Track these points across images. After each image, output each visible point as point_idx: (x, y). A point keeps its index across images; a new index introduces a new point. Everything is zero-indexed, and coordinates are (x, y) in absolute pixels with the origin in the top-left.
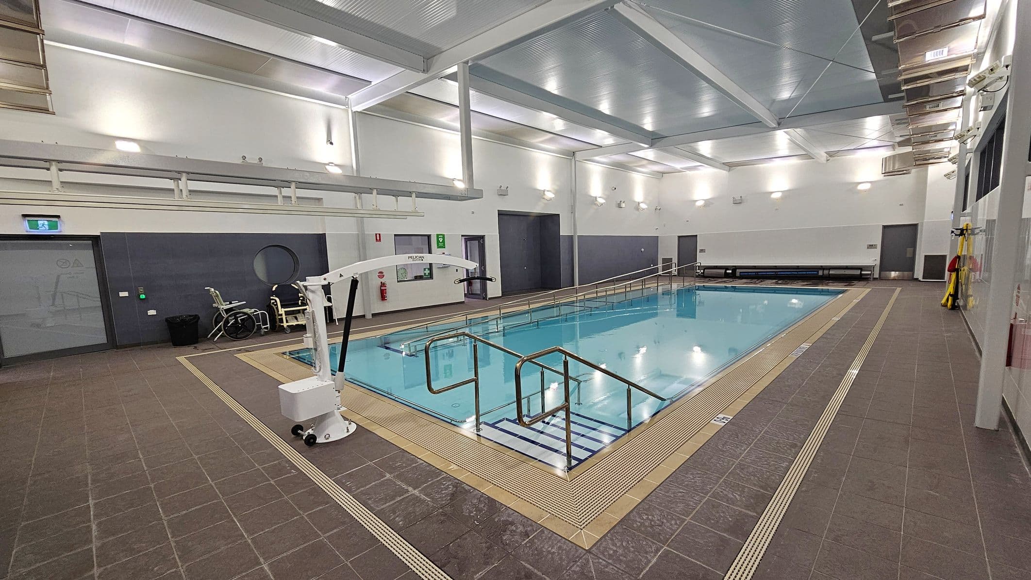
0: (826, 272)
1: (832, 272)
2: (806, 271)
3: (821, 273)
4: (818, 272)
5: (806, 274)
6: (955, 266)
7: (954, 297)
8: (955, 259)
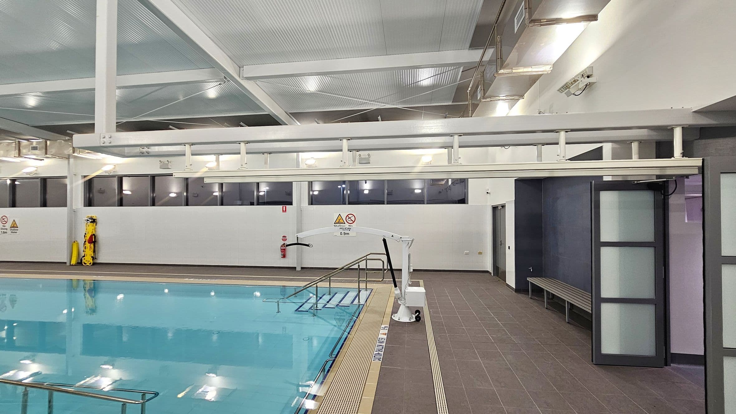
6: (93, 240)
7: (93, 258)
8: (92, 236)
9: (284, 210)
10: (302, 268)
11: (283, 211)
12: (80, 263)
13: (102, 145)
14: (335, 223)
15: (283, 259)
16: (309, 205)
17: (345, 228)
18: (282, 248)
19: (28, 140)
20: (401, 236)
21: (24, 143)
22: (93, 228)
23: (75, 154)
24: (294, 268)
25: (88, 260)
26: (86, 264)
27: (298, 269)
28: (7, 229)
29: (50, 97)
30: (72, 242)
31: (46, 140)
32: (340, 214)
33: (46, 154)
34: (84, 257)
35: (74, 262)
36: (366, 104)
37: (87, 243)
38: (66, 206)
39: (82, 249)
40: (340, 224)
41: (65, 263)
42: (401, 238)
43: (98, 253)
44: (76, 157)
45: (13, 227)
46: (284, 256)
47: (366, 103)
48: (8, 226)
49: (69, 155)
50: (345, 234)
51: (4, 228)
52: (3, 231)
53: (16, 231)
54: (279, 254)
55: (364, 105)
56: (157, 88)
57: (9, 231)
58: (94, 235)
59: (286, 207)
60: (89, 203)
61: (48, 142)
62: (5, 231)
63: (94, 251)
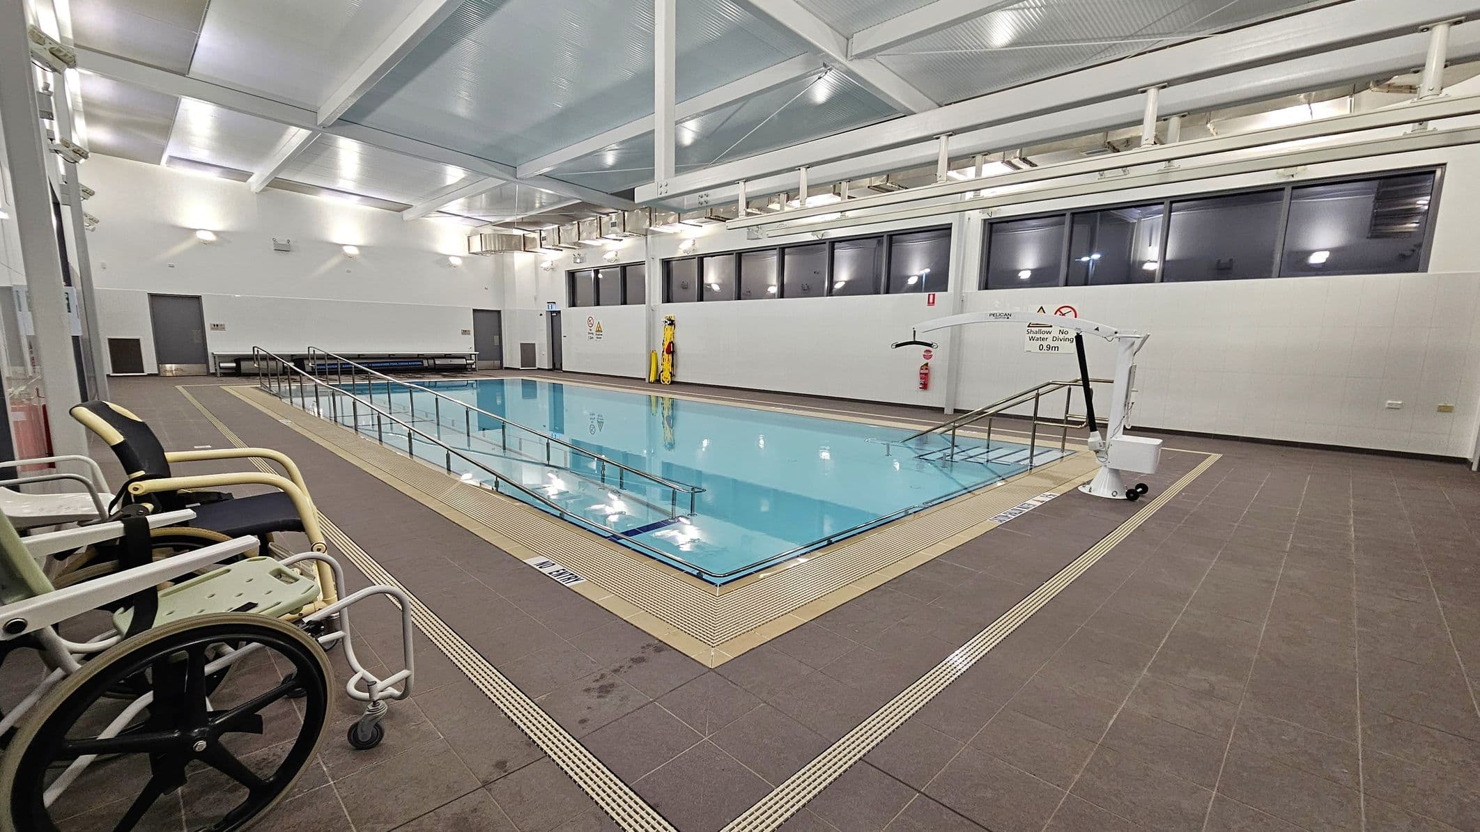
0: (431, 362)
1: (438, 362)
2: (408, 362)
3: (425, 363)
4: (422, 362)
5: (409, 365)
6: (671, 350)
7: (672, 375)
8: (670, 343)
9: (931, 301)
10: (956, 411)
11: (929, 303)
12: (658, 381)
13: (660, 196)
14: (1028, 326)
15: (923, 393)
16: (979, 289)
17: (1000, 315)
18: (922, 371)
19: (607, 214)
20: (1116, 330)
21: (605, 219)
22: (671, 332)
23: (652, 228)
24: (941, 410)
25: (665, 376)
26: (664, 382)
27: (949, 411)
28: (593, 334)
29: (627, 149)
30: (651, 353)
31: (624, 211)
32: (1042, 308)
33: (624, 231)
34: (662, 371)
35: (652, 379)
36: (1113, 47)
37: (665, 352)
38: (645, 303)
39: (660, 362)
40: (1040, 328)
41: (644, 379)
42: (1116, 333)
43: (676, 367)
44: (654, 233)
45: (598, 331)
46: (925, 386)
47: (1114, 44)
49: (647, 230)
50: (1049, 347)
54: (917, 382)
55: (1109, 51)
56: (741, 104)
58: (672, 342)
59: (934, 295)
60: (668, 298)
61: (626, 213)
63: (672, 366)
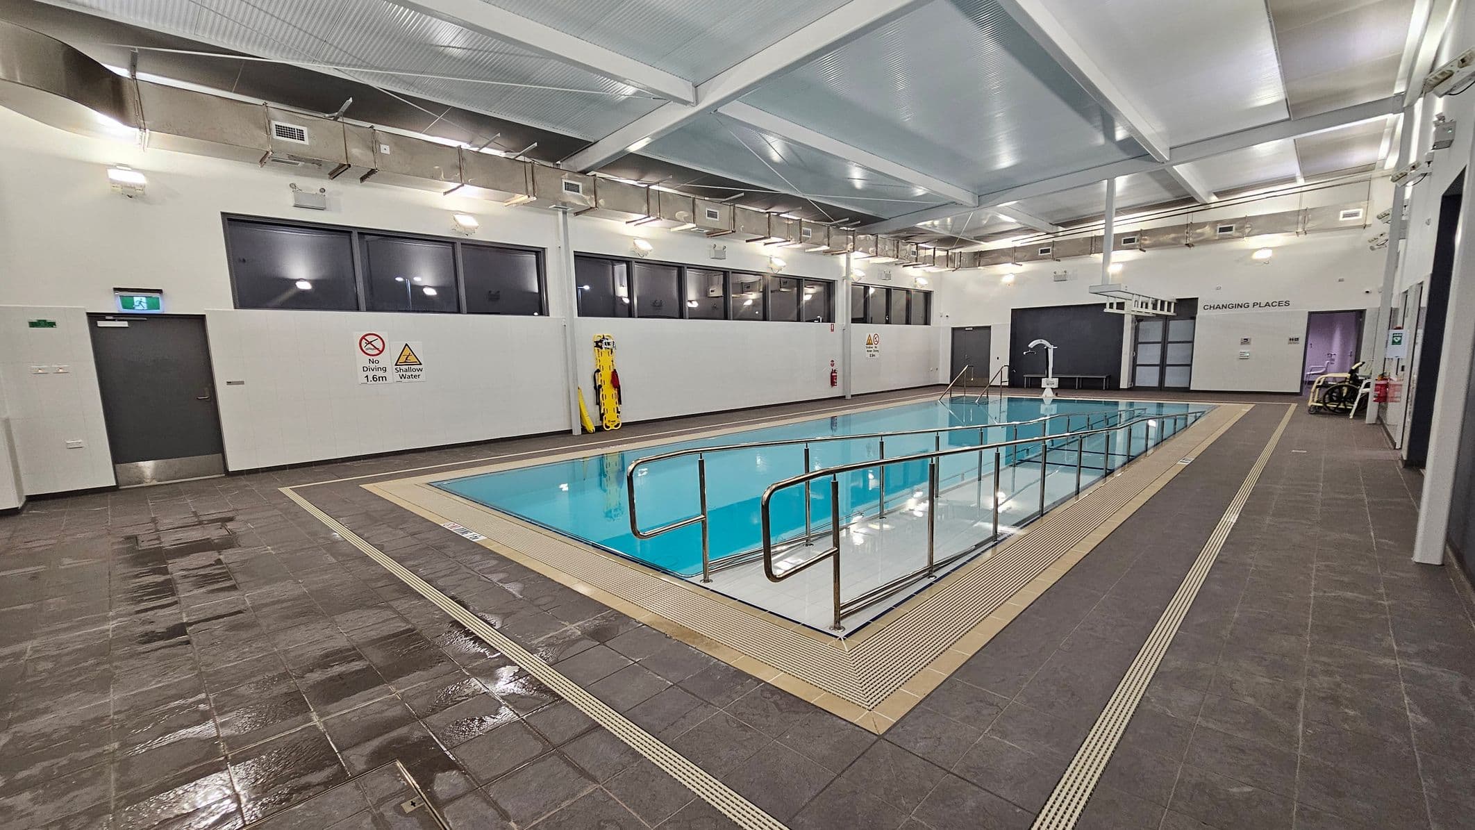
48: (388, 360)
51: (373, 366)
52: (371, 374)
53: (417, 373)
57: (392, 375)
62: (380, 374)
